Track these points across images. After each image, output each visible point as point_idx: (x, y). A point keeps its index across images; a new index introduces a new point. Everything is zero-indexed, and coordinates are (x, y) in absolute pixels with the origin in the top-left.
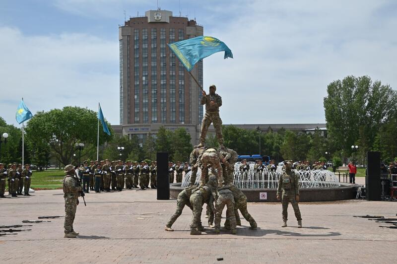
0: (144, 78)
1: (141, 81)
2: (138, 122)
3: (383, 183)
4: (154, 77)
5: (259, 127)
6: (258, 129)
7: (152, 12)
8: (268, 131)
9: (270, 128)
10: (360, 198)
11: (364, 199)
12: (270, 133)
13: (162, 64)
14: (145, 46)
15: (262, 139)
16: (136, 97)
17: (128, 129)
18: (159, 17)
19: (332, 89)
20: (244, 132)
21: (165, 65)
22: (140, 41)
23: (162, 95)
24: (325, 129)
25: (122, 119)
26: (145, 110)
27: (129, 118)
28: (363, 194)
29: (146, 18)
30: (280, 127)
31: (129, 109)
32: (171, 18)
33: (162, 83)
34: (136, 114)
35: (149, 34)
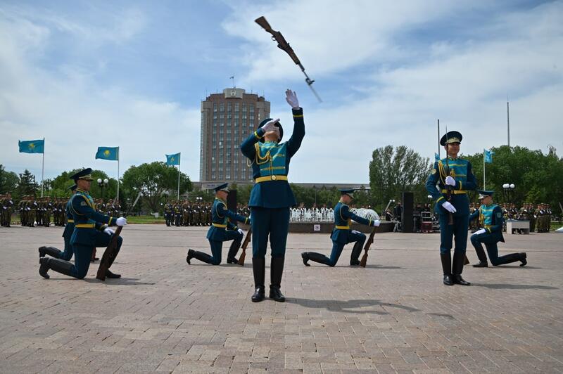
0: (220, 143)
1: (218, 146)
2: (215, 179)
3: (415, 219)
4: (228, 142)
5: (315, 186)
6: (314, 187)
7: (229, 90)
8: (322, 189)
9: (324, 186)
10: (396, 231)
11: (400, 232)
12: (324, 190)
13: (235, 132)
14: (222, 117)
15: (318, 196)
16: (213, 158)
17: (206, 185)
18: (235, 94)
19: (376, 154)
20: (303, 189)
21: (238, 133)
22: (218, 113)
23: (235, 158)
24: (369, 188)
25: (202, 176)
26: (221, 169)
27: (207, 176)
28: (399, 228)
29: (224, 94)
30: (331, 186)
31: (208, 168)
32: (244, 94)
33: (235, 147)
34: (213, 173)
35: (226, 107)
